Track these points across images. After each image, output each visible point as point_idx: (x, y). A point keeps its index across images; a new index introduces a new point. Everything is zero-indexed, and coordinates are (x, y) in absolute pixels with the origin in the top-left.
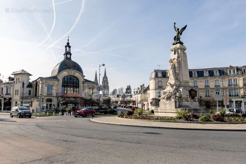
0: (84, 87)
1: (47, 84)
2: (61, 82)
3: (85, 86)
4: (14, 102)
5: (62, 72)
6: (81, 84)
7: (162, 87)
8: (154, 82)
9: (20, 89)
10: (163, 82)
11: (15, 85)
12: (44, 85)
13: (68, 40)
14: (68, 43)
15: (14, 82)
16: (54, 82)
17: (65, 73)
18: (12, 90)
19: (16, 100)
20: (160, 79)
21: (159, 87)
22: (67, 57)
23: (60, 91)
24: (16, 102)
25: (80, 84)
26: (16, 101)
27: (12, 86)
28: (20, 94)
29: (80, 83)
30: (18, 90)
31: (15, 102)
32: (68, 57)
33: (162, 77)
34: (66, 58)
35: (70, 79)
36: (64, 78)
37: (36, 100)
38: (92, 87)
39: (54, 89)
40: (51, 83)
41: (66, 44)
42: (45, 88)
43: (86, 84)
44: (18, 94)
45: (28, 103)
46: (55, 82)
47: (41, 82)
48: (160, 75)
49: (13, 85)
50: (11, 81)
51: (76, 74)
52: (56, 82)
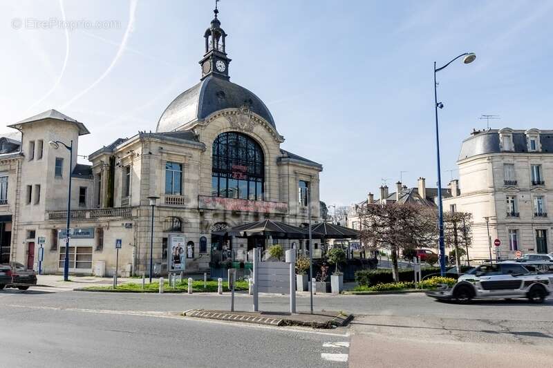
0: (280, 176)
1: (165, 158)
2: (209, 154)
3: (286, 172)
4: (20, 232)
5: (212, 115)
6: (271, 168)
7: (515, 183)
8: (489, 166)
9: (48, 182)
10: (519, 168)
11: (26, 165)
12: (154, 162)
13: (216, 11)
14: (216, 23)
15: (22, 155)
16: (188, 151)
17: (221, 123)
18: (12, 185)
19: (30, 224)
20: (509, 159)
21: (506, 183)
22: (215, 68)
23: (208, 190)
24: (32, 234)
25: (267, 168)
26: (31, 228)
27: (12, 171)
28: (47, 200)
29: (267, 163)
30: (39, 187)
31: (28, 231)
32: (219, 69)
33: (513, 150)
34: (213, 74)
35: (237, 146)
36: (217, 142)
37: (119, 224)
38: (307, 179)
39: (189, 181)
40: (178, 153)
41: (210, 26)
42: (157, 172)
43: (291, 169)
44: (38, 202)
45: (86, 234)
46: (192, 152)
47: (138, 150)
48: (506, 144)
49: (15, 166)
50: (8, 152)
51: (255, 130)
52: (196, 154)
